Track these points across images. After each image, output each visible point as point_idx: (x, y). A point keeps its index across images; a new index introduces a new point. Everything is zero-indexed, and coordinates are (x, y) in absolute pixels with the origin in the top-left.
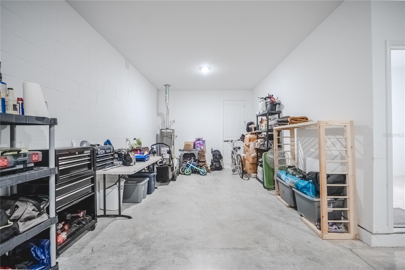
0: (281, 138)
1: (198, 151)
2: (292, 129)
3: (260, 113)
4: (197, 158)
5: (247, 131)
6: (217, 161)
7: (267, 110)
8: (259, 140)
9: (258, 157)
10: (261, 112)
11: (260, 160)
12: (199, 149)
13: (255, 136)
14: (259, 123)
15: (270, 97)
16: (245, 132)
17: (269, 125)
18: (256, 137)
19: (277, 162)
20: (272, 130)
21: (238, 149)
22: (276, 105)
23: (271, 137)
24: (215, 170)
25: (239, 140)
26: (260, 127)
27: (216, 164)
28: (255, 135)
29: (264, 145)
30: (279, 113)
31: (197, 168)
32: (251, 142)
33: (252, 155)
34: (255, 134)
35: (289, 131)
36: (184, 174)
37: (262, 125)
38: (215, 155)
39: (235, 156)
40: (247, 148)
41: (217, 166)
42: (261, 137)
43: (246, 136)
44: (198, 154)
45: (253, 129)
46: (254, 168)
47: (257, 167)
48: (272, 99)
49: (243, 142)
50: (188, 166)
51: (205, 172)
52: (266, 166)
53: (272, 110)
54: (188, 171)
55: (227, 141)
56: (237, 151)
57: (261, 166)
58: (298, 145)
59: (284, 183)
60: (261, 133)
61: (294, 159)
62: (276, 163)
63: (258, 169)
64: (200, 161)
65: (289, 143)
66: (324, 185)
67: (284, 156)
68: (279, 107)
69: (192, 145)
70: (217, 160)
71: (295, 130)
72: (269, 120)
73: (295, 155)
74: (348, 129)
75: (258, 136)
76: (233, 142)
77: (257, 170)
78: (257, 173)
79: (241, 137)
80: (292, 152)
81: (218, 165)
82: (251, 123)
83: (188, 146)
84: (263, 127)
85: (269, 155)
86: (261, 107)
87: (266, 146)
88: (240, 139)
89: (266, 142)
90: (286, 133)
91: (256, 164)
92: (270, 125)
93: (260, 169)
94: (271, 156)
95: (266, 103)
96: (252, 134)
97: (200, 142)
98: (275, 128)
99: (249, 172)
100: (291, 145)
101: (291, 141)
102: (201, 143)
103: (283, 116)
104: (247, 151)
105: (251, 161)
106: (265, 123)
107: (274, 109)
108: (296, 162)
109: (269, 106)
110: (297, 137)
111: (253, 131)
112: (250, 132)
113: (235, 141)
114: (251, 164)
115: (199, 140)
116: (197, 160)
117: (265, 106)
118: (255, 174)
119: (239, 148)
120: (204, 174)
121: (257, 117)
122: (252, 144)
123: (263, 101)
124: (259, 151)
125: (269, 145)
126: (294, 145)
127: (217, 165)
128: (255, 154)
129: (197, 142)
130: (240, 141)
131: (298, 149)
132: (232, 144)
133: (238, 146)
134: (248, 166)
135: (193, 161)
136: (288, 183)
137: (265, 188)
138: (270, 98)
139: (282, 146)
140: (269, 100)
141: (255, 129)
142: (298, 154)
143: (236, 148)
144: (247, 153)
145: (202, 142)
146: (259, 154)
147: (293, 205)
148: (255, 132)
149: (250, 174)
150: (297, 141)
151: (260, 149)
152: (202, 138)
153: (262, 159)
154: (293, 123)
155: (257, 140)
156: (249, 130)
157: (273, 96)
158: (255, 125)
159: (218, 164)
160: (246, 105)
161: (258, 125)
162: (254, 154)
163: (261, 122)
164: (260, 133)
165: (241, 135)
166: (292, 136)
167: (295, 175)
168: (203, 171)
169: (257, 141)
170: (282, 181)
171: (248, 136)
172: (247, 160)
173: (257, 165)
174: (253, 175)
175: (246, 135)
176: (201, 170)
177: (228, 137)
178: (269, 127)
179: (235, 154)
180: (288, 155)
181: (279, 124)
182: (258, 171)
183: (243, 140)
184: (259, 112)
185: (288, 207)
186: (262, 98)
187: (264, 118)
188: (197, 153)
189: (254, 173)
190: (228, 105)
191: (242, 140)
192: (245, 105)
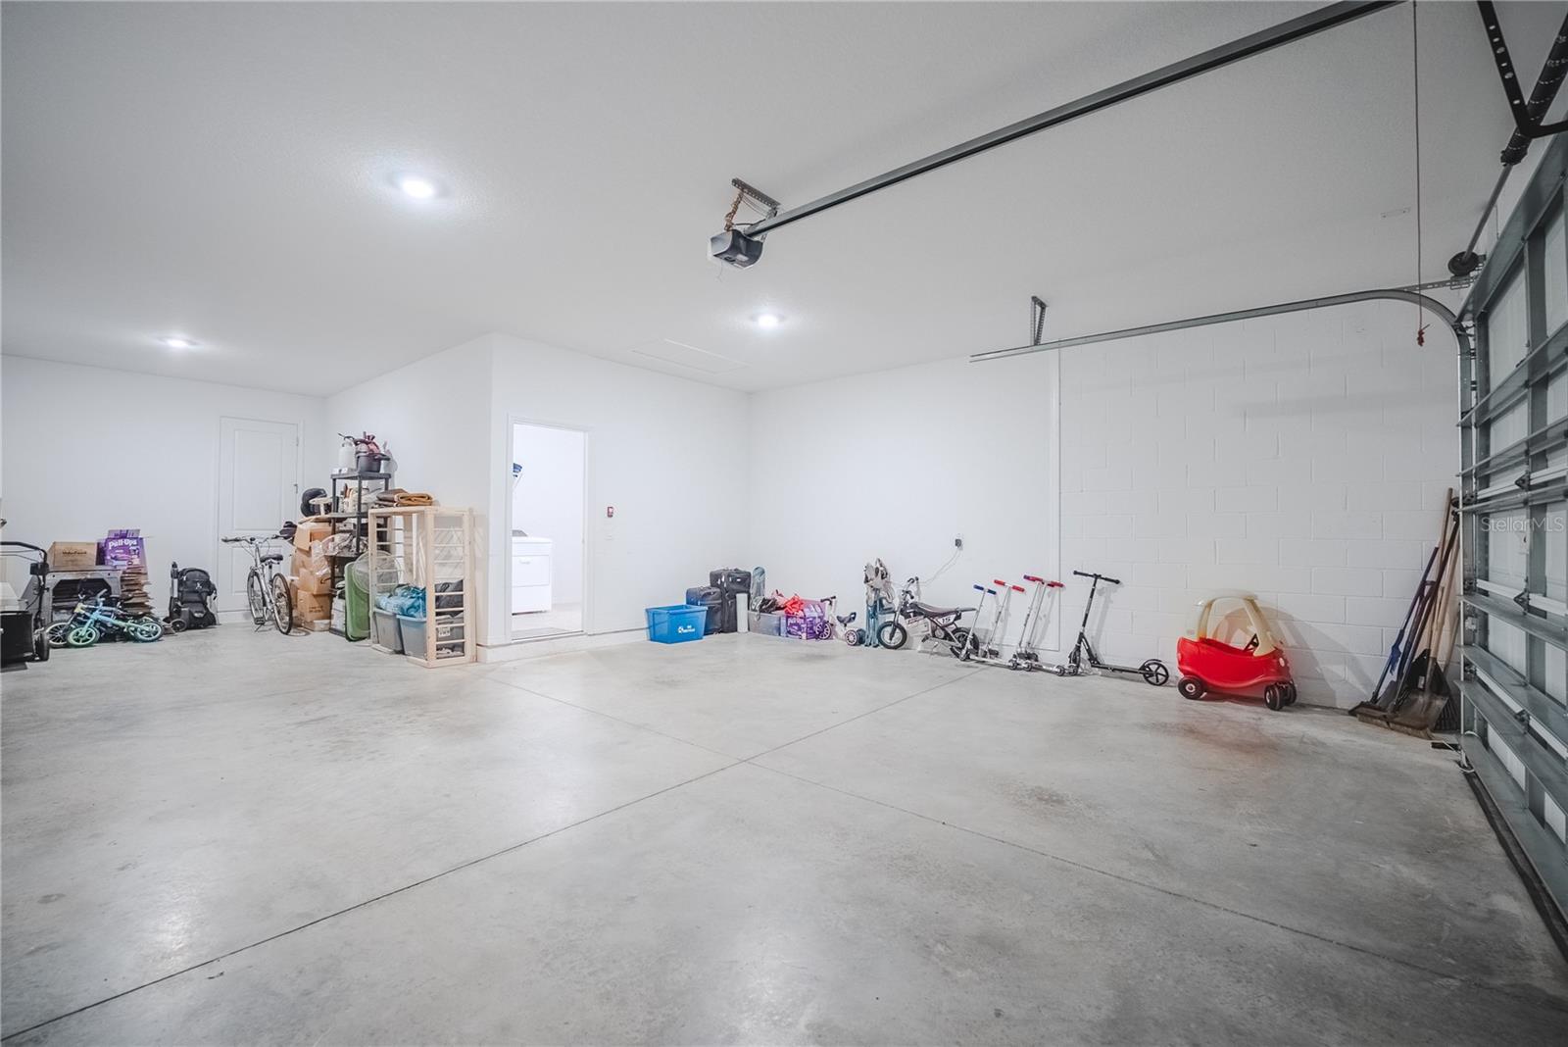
0: (391, 533)
1: (121, 572)
2: (407, 516)
3: (342, 472)
4: (116, 593)
5: (303, 512)
6: (196, 602)
7: (359, 469)
8: (338, 537)
9: (334, 578)
10: (345, 471)
11: (340, 585)
12: (122, 565)
13: (328, 528)
14: (338, 494)
15: (368, 440)
16: (297, 517)
17: (363, 501)
18: (330, 529)
19: (375, 579)
20: (365, 515)
21: (276, 562)
22: (379, 460)
23: (363, 530)
24: (189, 628)
25: (277, 537)
26: (340, 504)
27: (193, 610)
28: (327, 524)
29: (349, 547)
30: (387, 477)
31: (121, 623)
32: (317, 542)
33: (319, 574)
34: (329, 521)
35: (401, 517)
36: (68, 646)
37: (346, 500)
38: (188, 583)
39: (262, 581)
40: (304, 557)
41: (196, 615)
42: (344, 528)
43: (299, 526)
44: (122, 580)
45: (322, 509)
46: (322, 607)
47: (332, 601)
48: (372, 447)
49: (292, 542)
50: (80, 621)
51: (156, 633)
52: (354, 594)
53: (370, 470)
54: (82, 633)
55: (236, 540)
56: (270, 567)
57: (342, 596)
58: (418, 544)
59: (385, 612)
60: (345, 519)
61: (411, 571)
62: (373, 580)
63: (333, 607)
64: (132, 604)
65: (402, 540)
66: (431, 596)
67: (392, 566)
68: (387, 466)
69: (94, 552)
70: (195, 597)
71: (414, 516)
72: (363, 492)
73: (412, 564)
74: (466, 519)
75: (334, 526)
76: (256, 542)
77: (331, 609)
78: (330, 617)
79: (282, 528)
80: (408, 558)
81: (202, 612)
82: (317, 493)
83: (70, 558)
84: (348, 506)
85: (357, 567)
86: (344, 459)
87: (355, 549)
88: (279, 534)
89: (355, 540)
90: (398, 522)
91: (327, 596)
92: (365, 504)
93: (338, 604)
94: (363, 569)
95: (357, 453)
96: (317, 521)
97: (127, 542)
98: (371, 511)
99: (309, 617)
100: (405, 545)
101: (405, 538)
102: (133, 545)
103: (396, 488)
104: (304, 566)
105: (315, 588)
106: (353, 496)
107: (375, 468)
108: (415, 577)
109: (363, 460)
110: (418, 530)
111: (323, 515)
112: (314, 517)
113: (262, 541)
114: (315, 596)
115: (123, 536)
116: (117, 599)
117: (354, 460)
118: (327, 621)
119: (280, 558)
120: (153, 637)
121: (334, 480)
122: (318, 548)
123: (351, 445)
124: (337, 562)
125: (361, 547)
126: (411, 545)
127: (196, 612)
128: (326, 570)
129: (111, 544)
130: (281, 541)
131: (417, 553)
132: (254, 549)
133: (274, 552)
134: (305, 601)
135: (101, 604)
136: (390, 611)
137: (350, 640)
138: (367, 443)
139: (392, 550)
140: (363, 447)
141: (328, 508)
142: (418, 561)
143: (268, 558)
144: (303, 571)
145: (135, 542)
146: (337, 570)
147: (399, 649)
148: (328, 516)
149: (311, 622)
150: (418, 537)
151: (340, 557)
152: (139, 530)
153: (343, 582)
154: (404, 505)
155: (330, 537)
156: (308, 510)
157: (373, 438)
158: (329, 500)
159: (201, 608)
160: (301, 439)
161: (337, 500)
162: (324, 571)
163: (345, 493)
164: (340, 520)
165: (283, 524)
166: (408, 527)
167: (406, 596)
168: (147, 629)
169: (333, 540)
170: (381, 611)
171: (306, 526)
172: (303, 590)
173: (331, 597)
174: (322, 623)
175: (301, 523)
176: (142, 627)
177: (235, 527)
178: (363, 507)
179: (261, 577)
180: (400, 564)
181: (380, 505)
182: (333, 612)
183: (288, 537)
184: (340, 471)
185: (391, 653)
186: (348, 437)
187: (353, 484)
188: (119, 578)
189: (323, 618)
190: (237, 432)
191: (285, 538)
192: (298, 441)
